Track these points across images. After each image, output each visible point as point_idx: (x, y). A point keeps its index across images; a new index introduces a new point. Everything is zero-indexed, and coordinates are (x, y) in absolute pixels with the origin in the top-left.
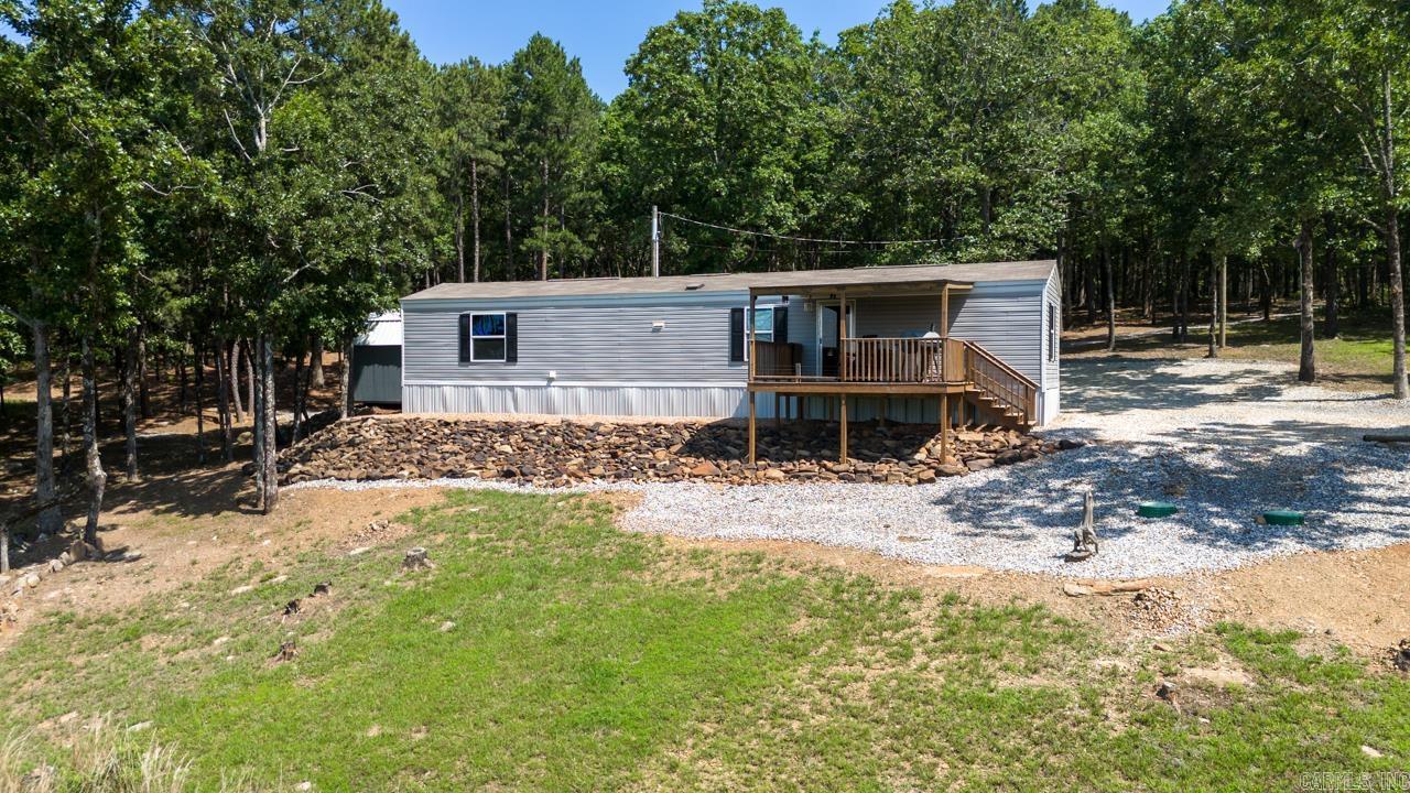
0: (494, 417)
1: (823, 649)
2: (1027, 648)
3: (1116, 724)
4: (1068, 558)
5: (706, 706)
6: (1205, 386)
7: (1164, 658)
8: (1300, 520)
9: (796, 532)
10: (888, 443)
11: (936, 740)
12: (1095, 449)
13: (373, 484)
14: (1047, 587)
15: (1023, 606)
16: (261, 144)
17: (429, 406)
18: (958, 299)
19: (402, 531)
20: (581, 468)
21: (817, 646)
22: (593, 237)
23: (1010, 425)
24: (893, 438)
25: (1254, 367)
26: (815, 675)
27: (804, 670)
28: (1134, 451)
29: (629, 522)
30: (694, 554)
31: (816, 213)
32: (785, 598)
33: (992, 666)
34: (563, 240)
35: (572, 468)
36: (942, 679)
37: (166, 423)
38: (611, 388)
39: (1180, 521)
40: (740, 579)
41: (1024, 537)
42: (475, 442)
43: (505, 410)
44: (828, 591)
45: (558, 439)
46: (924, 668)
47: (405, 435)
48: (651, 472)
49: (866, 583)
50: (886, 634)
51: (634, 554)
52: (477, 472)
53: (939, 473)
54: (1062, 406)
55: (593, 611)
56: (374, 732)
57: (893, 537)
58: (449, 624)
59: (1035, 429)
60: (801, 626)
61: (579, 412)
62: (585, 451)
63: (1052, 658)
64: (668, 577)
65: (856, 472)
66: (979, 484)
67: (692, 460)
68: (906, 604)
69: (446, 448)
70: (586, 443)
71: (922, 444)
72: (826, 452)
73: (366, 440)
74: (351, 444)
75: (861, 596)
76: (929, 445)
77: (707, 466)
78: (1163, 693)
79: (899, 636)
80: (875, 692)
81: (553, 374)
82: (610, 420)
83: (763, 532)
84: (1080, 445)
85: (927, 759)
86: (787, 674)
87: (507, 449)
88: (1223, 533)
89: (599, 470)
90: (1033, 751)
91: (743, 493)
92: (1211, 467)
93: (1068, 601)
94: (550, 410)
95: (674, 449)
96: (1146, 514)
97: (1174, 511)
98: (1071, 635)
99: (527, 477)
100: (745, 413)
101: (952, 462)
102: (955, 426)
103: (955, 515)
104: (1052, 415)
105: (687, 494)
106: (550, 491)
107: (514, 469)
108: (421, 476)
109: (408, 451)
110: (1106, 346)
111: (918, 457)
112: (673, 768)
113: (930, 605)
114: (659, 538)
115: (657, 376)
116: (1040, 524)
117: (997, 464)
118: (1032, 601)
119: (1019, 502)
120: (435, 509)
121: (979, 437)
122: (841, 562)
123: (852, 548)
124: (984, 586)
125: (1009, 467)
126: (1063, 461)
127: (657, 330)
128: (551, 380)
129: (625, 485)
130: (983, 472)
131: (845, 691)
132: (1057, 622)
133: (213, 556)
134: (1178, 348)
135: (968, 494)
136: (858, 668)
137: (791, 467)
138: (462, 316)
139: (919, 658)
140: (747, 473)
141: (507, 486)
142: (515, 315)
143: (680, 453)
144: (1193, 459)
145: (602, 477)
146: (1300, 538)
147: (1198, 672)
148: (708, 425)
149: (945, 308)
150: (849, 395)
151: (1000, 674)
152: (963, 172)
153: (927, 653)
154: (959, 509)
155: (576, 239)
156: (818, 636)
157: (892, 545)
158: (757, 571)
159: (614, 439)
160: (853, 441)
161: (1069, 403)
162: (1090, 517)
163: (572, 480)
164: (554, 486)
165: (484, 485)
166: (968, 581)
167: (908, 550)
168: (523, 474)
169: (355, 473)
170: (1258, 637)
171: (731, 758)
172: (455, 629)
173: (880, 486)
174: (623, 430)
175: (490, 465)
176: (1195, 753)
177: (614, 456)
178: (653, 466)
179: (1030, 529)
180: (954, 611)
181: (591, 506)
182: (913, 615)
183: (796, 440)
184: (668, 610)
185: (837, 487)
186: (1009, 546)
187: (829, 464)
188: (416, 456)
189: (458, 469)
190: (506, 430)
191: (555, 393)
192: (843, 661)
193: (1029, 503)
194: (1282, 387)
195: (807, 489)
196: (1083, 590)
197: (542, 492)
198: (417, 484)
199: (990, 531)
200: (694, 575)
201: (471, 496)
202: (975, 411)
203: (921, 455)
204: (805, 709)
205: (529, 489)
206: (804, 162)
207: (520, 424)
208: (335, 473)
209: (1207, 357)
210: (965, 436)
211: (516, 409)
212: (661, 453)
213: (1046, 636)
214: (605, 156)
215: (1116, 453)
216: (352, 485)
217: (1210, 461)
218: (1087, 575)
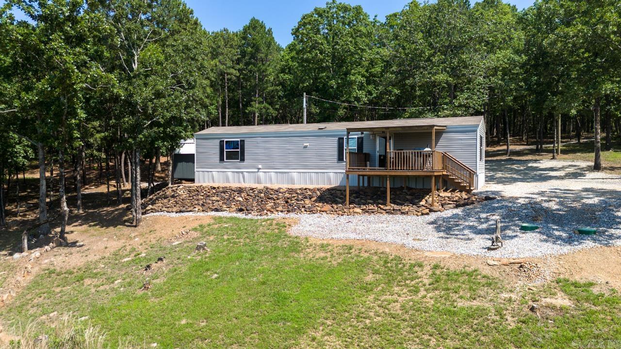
0: (235, 185)
1: (380, 288)
2: (471, 289)
3: (511, 323)
4: (489, 249)
5: (328, 312)
6: (550, 172)
7: (533, 294)
8: (595, 233)
9: (367, 236)
10: (408, 197)
11: (430, 329)
12: (501, 200)
13: (182, 214)
14: (480, 262)
15: (468, 270)
16: (135, 67)
17: (206, 180)
18: (439, 133)
19: (196, 234)
20: (272, 208)
21: (377, 287)
22: (277, 106)
23: (462, 189)
24: (410, 195)
25: (573, 163)
26: (376, 299)
27: (371, 297)
28: (519, 201)
29: (293, 231)
30: (322, 246)
31: (375, 95)
32: (363, 266)
33: (455, 296)
34: (264, 108)
35: (269, 208)
36: (432, 302)
37: (93, 187)
38: (285, 173)
39: (540, 232)
40: (343, 257)
41: (469, 239)
42: (226, 196)
43: (239, 182)
44: (382, 263)
45: (262, 195)
46: (425, 297)
47: (197, 192)
48: (303, 210)
49: (399, 259)
50: (407, 282)
51: (296, 245)
52: (227, 209)
53: (431, 211)
54: (486, 181)
55: (278, 270)
56: (184, 322)
57: (410, 239)
58: (216, 275)
59: (474, 191)
60: (370, 278)
61: (271, 183)
62: (274, 200)
63: (482, 293)
64: (311, 256)
65: (394, 210)
66: (449, 216)
67: (321, 204)
68: (416, 269)
69: (214, 198)
70: (274, 196)
71: (423, 197)
72: (380, 201)
73: (179, 195)
74: (173, 196)
75: (396, 265)
76: (426, 198)
77: (327, 207)
78: (532, 309)
79: (413, 283)
80: (403, 307)
81: (260, 166)
82: (285, 186)
83: (353, 236)
84: (494, 198)
85: (426, 337)
86: (364, 299)
87: (240, 199)
88: (559, 238)
89: (280, 208)
90: (474, 334)
91: (344, 219)
92: (554, 208)
93: (489, 267)
94: (259, 182)
95: (313, 199)
96: (524, 229)
97: (537, 228)
98: (490, 283)
99: (248, 211)
100: (344, 184)
101: (437, 206)
102: (438, 190)
103: (438, 229)
104: (482, 185)
105: (319, 219)
106: (259, 217)
107: (243, 208)
108: (203, 211)
109: (198, 200)
110: (505, 154)
111: (421, 203)
112: (314, 339)
113: (427, 269)
114: (307, 238)
115: (306, 167)
116: (475, 233)
117: (457, 206)
118: (473, 268)
119: (467, 224)
120: (209, 225)
121: (449, 194)
122: (387, 250)
123: (392, 244)
124: (451, 261)
125: (463, 208)
126: (486, 205)
127: (305, 147)
128: (259, 169)
129: (292, 215)
130: (450, 210)
131: (389, 307)
132: (484, 277)
133: (114, 245)
134: (538, 155)
135: (444, 220)
136: (395, 297)
137: (365, 207)
138: (221, 141)
139: (422, 293)
140: (345, 210)
141: (241, 215)
142: (244, 141)
143: (316, 201)
144: (545, 205)
145: (282, 211)
146: (595, 240)
147: (548, 300)
148: (328, 189)
149: (434, 137)
150: (391, 176)
151: (458, 300)
152: (442, 77)
153: (426, 290)
154: (440, 226)
155: (270, 107)
156: (377, 283)
157: (410, 242)
158: (350, 253)
159: (287, 195)
160: (392, 196)
161: (489, 179)
162: (499, 230)
163: (269, 213)
164: (261, 215)
165: (230, 215)
166: (444, 259)
167: (417, 244)
168: (247, 210)
169: (175, 209)
170: (575, 285)
171: (339, 335)
172: (218, 278)
173: (404, 216)
174: (291, 191)
175: (233, 206)
176: (547, 336)
177: (287, 202)
178: (304, 207)
179: (472, 236)
180: (438, 272)
181: (277, 224)
182: (420, 273)
183: (367, 196)
184: (311, 270)
185: (385, 216)
186: (462, 243)
187: (382, 207)
188: (201, 202)
189: (219, 208)
190: (240, 191)
191: (261, 174)
192: (389, 293)
193: (471, 224)
194: (586, 172)
195: (372, 217)
196: (496, 263)
197: (256, 218)
198: (202, 214)
199: (454, 236)
200: (322, 255)
201: (225, 220)
202: (447, 183)
203: (423, 203)
204: (372, 314)
205: (250, 216)
206: (370, 73)
207: (246, 188)
208: (166, 209)
209: (552, 159)
210: (443, 194)
211: (244, 181)
212: (307, 201)
213: (479, 283)
214: (283, 71)
215: (510, 202)
216: (173, 215)
217: (553, 206)
218: (497, 256)
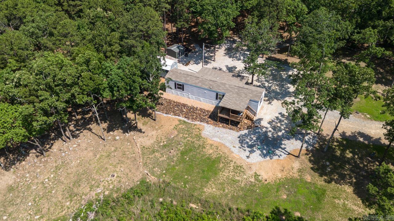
0: (182, 101)
2: (239, 173)
4: (248, 157)
5: (213, 177)
7: (249, 177)
8: (272, 152)
9: (222, 142)
12: (259, 128)
13: (168, 115)
14: (244, 162)
15: (241, 165)
17: (170, 93)
19: (176, 132)
20: (196, 118)
27: (221, 173)
28: (263, 129)
29: (203, 134)
30: (211, 145)
32: (220, 159)
35: (194, 118)
36: (232, 177)
39: (261, 150)
40: (216, 153)
41: (245, 150)
42: (180, 108)
43: (182, 96)
44: (224, 158)
45: (192, 110)
47: (169, 103)
48: (205, 121)
49: (228, 157)
51: (204, 144)
52: (182, 116)
53: (240, 130)
57: (232, 146)
58: (188, 159)
60: (221, 165)
61: (194, 103)
62: (196, 114)
63: (241, 175)
64: (208, 151)
65: (230, 128)
66: (244, 134)
67: (210, 120)
68: (231, 163)
69: (176, 108)
70: (196, 112)
72: (227, 122)
75: (227, 160)
76: (240, 123)
77: (212, 122)
79: (229, 168)
82: (199, 107)
83: (219, 140)
84: (258, 126)
87: (184, 110)
88: (263, 154)
89: (198, 119)
91: (217, 129)
92: (270, 136)
93: (245, 165)
95: (208, 116)
97: (261, 148)
98: (243, 171)
99: (188, 118)
101: (242, 129)
105: (210, 128)
106: (192, 122)
107: (187, 116)
109: (171, 108)
111: (238, 126)
113: (233, 163)
114: (207, 139)
115: (205, 98)
116: (247, 147)
117: (247, 129)
120: (178, 125)
121: (247, 122)
122: (226, 151)
123: (228, 148)
126: (255, 130)
127: (205, 93)
128: (189, 94)
129: (202, 123)
130: (245, 131)
132: (243, 169)
135: (242, 136)
137: (223, 125)
138: (175, 83)
139: (230, 173)
140: (217, 125)
141: (186, 120)
142: (183, 85)
143: (209, 118)
144: (269, 134)
145: (199, 121)
146: (270, 157)
147: (251, 179)
148: (212, 112)
150: (230, 119)
151: (236, 177)
154: (240, 140)
157: (232, 148)
158: (218, 152)
159: (200, 112)
163: (195, 121)
165: (183, 119)
166: (238, 159)
167: (233, 150)
169: (164, 112)
170: (257, 175)
173: (233, 131)
174: (201, 110)
175: (183, 114)
177: (200, 116)
180: (235, 165)
181: (198, 128)
182: (231, 165)
184: (209, 160)
185: (228, 131)
186: (243, 152)
187: (227, 126)
188: (172, 110)
189: (179, 114)
190: (184, 105)
191: (190, 96)
193: (248, 141)
195: (224, 130)
196: (247, 164)
198: (173, 116)
199: (242, 148)
200: (211, 151)
201: (182, 122)
205: (189, 121)
207: (186, 104)
208: (161, 111)
210: (245, 121)
211: (184, 97)
212: (206, 117)
213: (241, 171)
215: (261, 129)
216: (165, 115)
218: (248, 161)
